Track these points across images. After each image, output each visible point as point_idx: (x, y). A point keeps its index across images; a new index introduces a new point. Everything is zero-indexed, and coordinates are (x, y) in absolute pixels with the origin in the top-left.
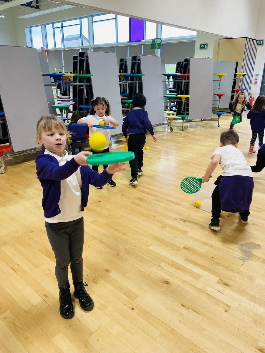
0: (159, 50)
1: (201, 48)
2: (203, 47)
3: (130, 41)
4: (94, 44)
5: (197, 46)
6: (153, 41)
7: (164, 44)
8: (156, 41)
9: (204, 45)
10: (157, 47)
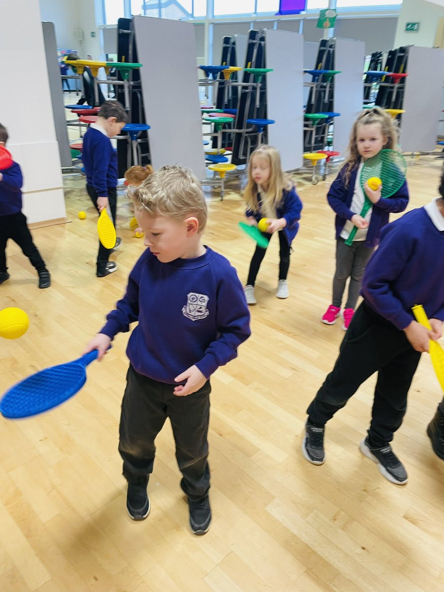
0: (332, 29)
1: (407, 29)
2: (411, 27)
3: (281, 13)
4: (215, 14)
5: (401, 26)
6: (323, 12)
7: (340, 20)
8: (327, 14)
9: (414, 24)
10: (329, 24)
